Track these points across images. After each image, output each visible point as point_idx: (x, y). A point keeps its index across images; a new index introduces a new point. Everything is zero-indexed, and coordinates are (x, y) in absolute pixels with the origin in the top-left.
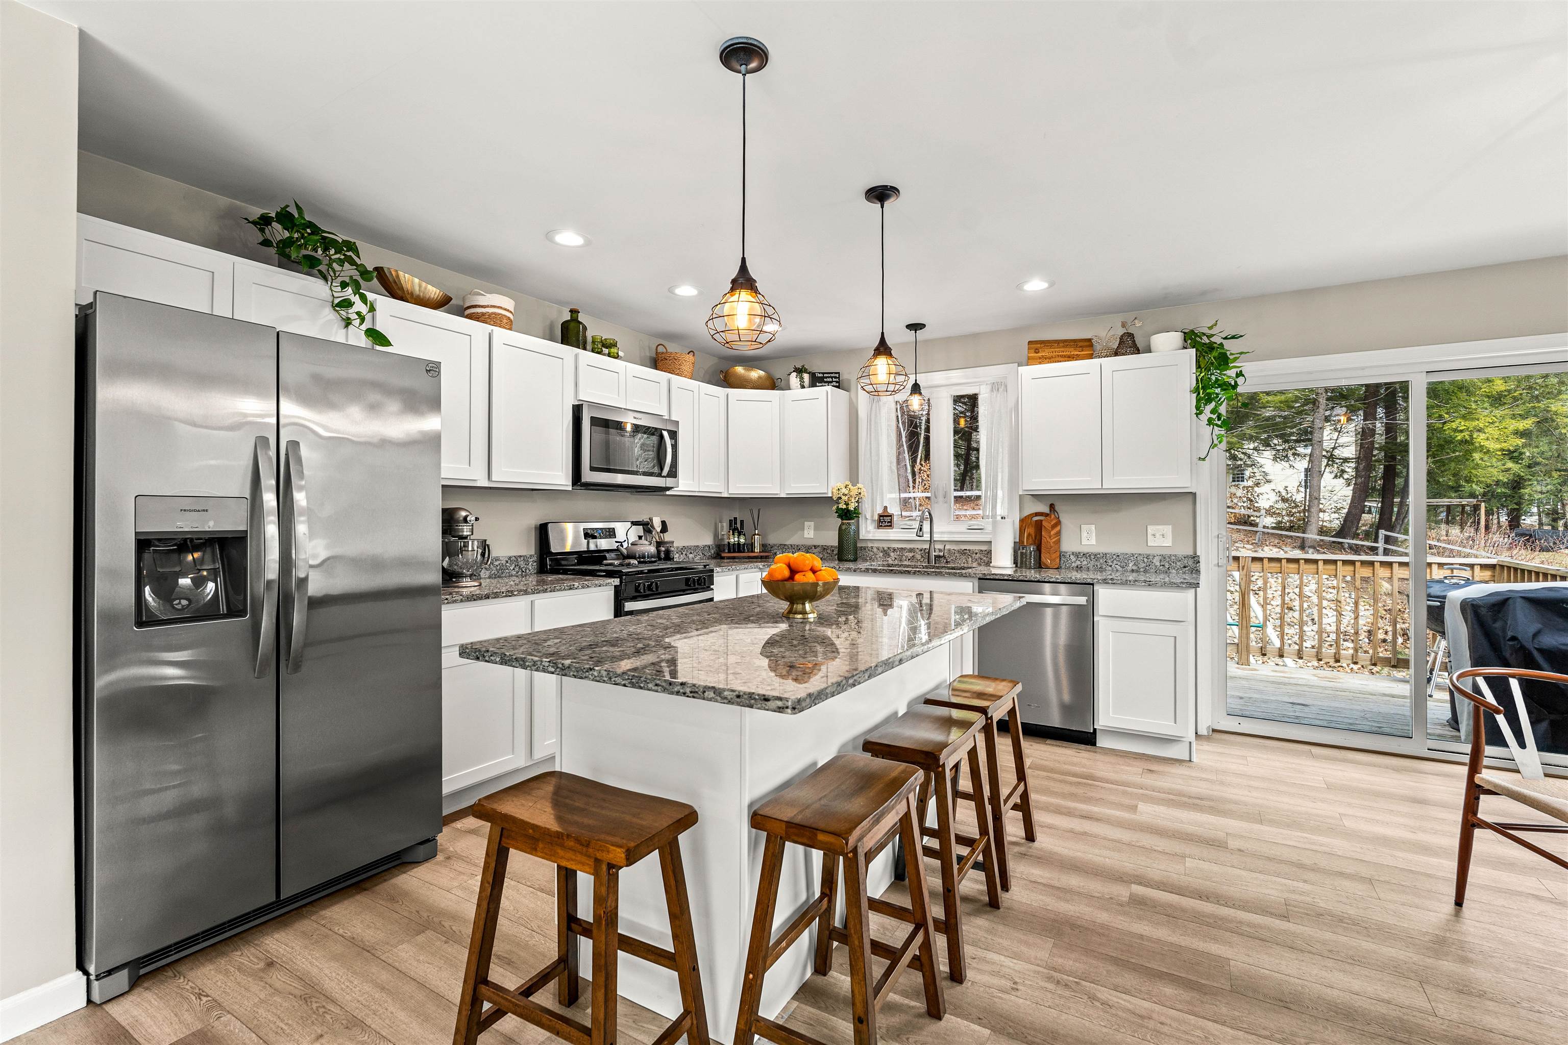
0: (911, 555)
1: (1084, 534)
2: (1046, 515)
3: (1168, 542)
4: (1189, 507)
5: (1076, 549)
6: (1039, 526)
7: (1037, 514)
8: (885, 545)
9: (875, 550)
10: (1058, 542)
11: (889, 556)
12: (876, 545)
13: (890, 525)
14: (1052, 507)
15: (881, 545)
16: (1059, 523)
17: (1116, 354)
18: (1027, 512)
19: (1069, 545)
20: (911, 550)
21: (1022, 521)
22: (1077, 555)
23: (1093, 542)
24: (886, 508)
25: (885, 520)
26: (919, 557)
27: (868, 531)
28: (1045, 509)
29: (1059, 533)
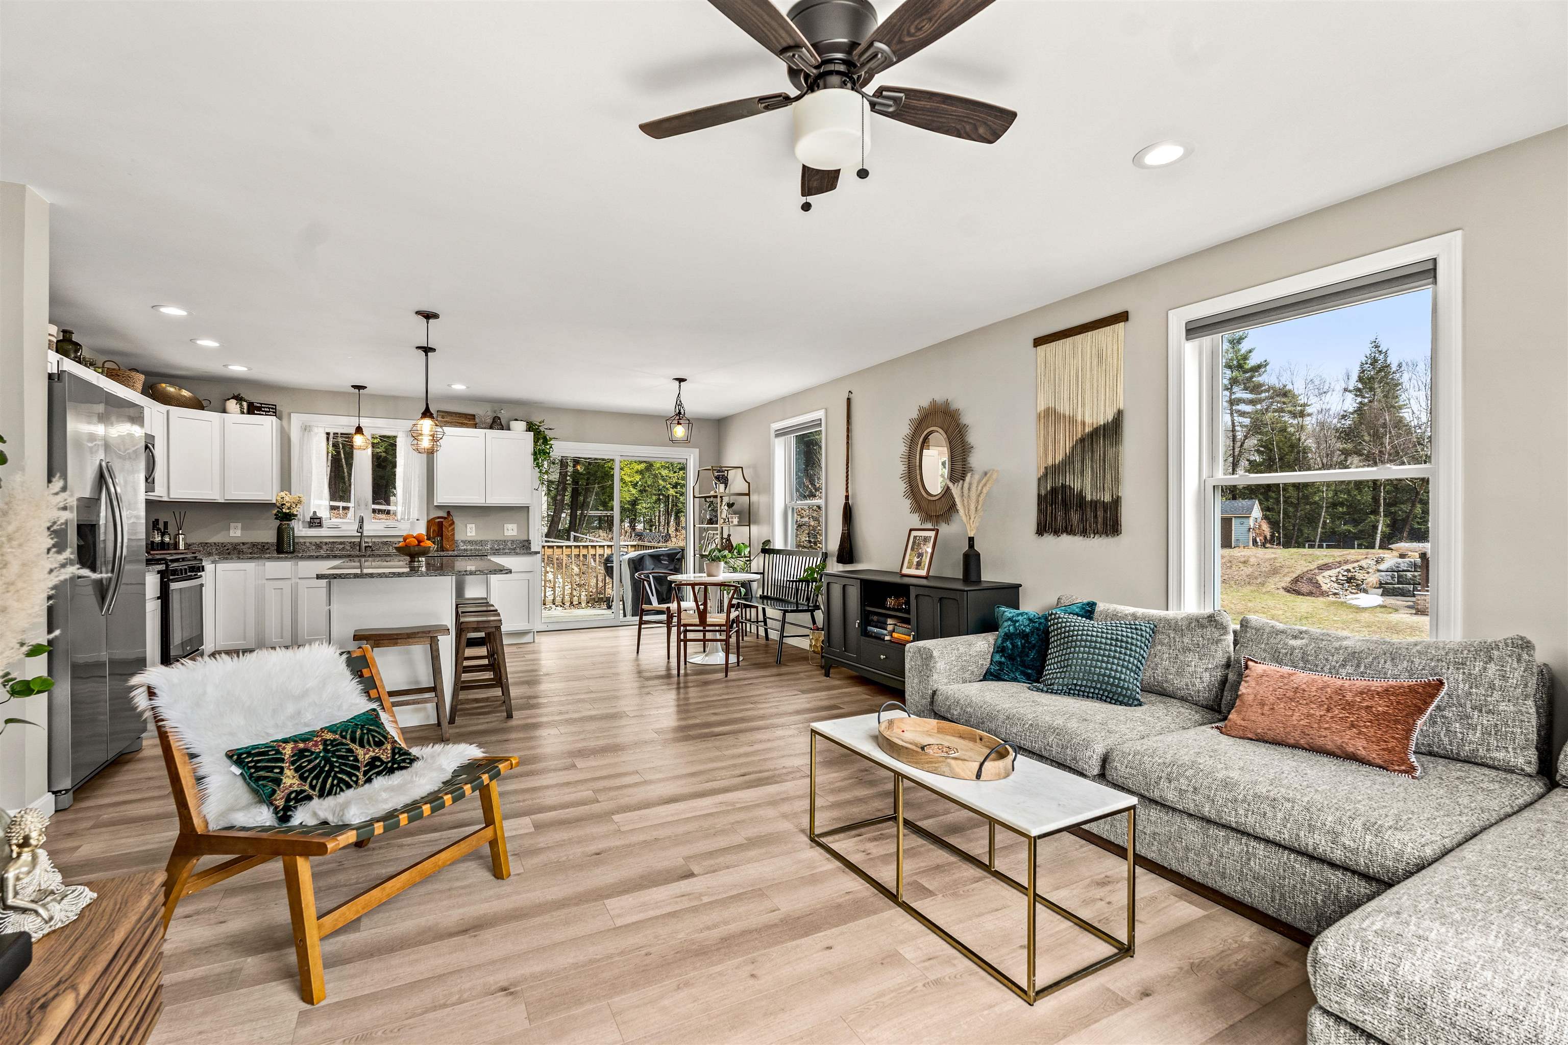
0: (341, 546)
1: (468, 530)
2: (445, 518)
3: (515, 533)
4: (526, 514)
5: (464, 538)
6: (440, 525)
7: (439, 518)
8: (318, 541)
9: (308, 544)
10: (453, 534)
11: (321, 548)
12: (308, 540)
13: (320, 525)
14: (449, 513)
15: (314, 540)
16: (453, 523)
17: (491, 428)
18: (432, 516)
19: (459, 537)
20: (341, 543)
21: (429, 522)
22: (464, 542)
23: (474, 534)
24: (315, 513)
25: (316, 522)
26: (349, 548)
27: (300, 530)
28: (443, 514)
29: (453, 529)
